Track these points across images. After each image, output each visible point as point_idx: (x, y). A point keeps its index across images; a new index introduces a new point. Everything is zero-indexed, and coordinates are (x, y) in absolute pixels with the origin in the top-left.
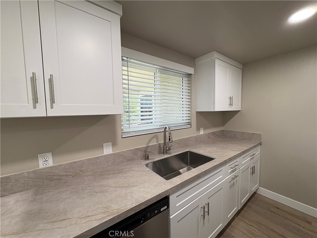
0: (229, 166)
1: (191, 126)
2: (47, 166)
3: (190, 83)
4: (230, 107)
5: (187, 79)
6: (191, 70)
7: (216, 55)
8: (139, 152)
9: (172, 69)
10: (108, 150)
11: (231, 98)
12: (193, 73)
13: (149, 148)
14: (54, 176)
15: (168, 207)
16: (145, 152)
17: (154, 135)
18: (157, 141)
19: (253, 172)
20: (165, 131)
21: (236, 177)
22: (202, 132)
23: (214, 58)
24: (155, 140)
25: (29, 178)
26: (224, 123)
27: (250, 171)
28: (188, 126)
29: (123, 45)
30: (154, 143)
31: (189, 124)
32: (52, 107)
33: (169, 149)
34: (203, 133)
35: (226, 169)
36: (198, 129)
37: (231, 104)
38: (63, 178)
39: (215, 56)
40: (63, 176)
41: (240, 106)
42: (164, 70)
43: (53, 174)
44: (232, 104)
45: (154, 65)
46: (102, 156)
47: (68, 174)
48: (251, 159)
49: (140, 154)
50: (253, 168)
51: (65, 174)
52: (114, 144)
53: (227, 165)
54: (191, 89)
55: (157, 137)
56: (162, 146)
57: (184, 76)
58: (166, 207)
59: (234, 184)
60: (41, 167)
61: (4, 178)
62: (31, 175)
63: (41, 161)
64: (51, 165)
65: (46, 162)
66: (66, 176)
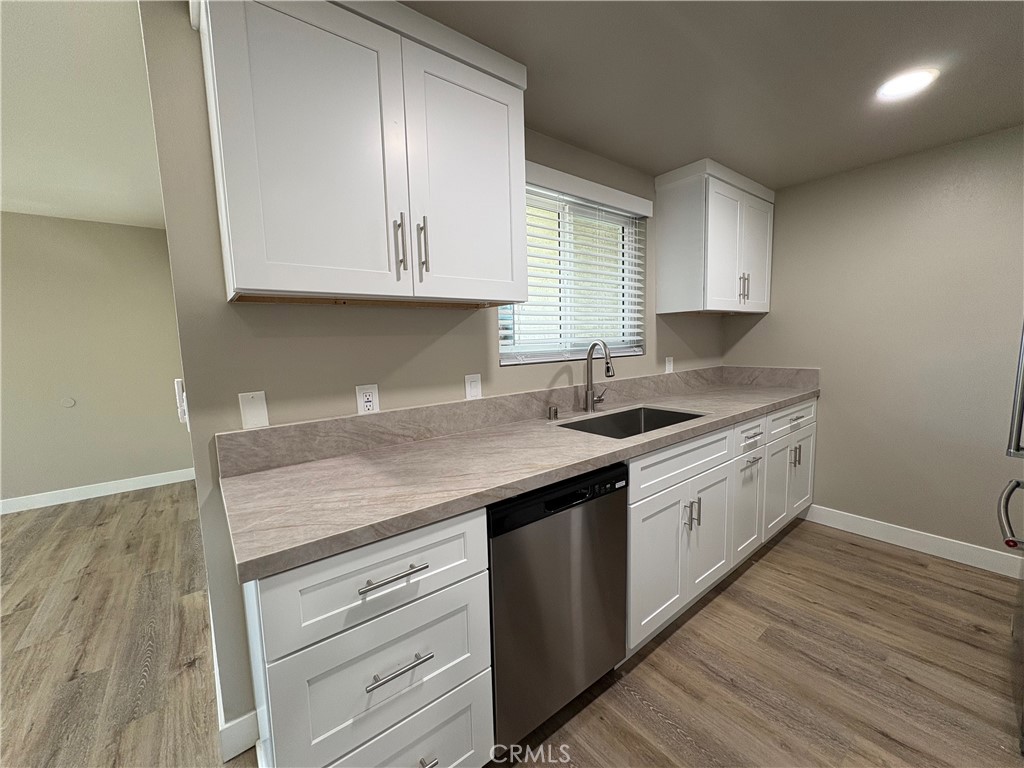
0: (742, 432)
1: (644, 351)
2: (371, 412)
3: (642, 241)
4: (742, 300)
5: (632, 230)
6: (644, 207)
7: (710, 167)
8: (535, 401)
9: (603, 205)
10: (474, 392)
11: (745, 279)
12: (651, 215)
13: (554, 394)
14: (383, 433)
15: (627, 484)
16: (548, 402)
17: (562, 364)
18: (571, 382)
19: (797, 461)
20: (590, 359)
21: (756, 460)
22: (669, 369)
23: (706, 176)
24: (565, 377)
25: (346, 432)
26: (723, 350)
27: (788, 456)
28: (636, 349)
30: (562, 384)
31: (639, 345)
32: (421, 280)
33: (600, 400)
34: (672, 371)
35: (735, 436)
36: (661, 361)
37: (745, 295)
38: (399, 440)
39: (708, 171)
40: (398, 435)
41: (767, 301)
42: (584, 206)
43: (382, 430)
44: (748, 295)
45: (564, 193)
46: (465, 403)
47: (407, 432)
48: (794, 428)
49: (536, 407)
50: (798, 450)
51: (401, 432)
52: (486, 380)
53: (739, 429)
54: (645, 257)
55: (569, 370)
56: (582, 393)
57: (626, 223)
58: (623, 483)
59: (751, 478)
60: (361, 412)
61: (309, 425)
62: (349, 426)
63: (361, 400)
64: (377, 410)
65: (368, 404)
66: (404, 436)
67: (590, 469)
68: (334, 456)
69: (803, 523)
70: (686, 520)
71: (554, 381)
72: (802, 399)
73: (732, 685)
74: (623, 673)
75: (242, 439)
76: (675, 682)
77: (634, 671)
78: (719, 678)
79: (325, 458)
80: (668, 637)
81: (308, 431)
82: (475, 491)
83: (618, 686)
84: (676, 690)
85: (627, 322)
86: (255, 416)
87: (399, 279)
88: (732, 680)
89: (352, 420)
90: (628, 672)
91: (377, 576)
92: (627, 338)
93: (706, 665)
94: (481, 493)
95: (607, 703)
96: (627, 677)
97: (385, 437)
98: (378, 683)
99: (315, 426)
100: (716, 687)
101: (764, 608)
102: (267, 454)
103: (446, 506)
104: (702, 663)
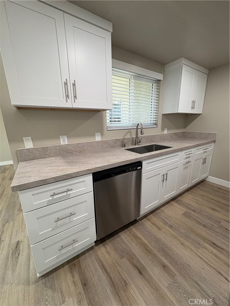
0: (185, 153)
1: (157, 126)
2: (65, 144)
3: (158, 88)
4: (192, 109)
5: (156, 85)
6: (160, 76)
7: (183, 61)
8: (118, 141)
9: (145, 76)
10: (98, 138)
11: (194, 102)
12: (162, 79)
13: (125, 140)
15: (142, 168)
16: (122, 142)
17: (128, 130)
18: (131, 136)
19: (204, 162)
20: (137, 128)
21: (189, 162)
22: (166, 132)
23: (182, 64)
24: (129, 134)
25: (57, 150)
26: (185, 126)
27: (201, 161)
28: (154, 126)
29: (113, 57)
30: (128, 136)
31: (156, 124)
32: (75, 102)
33: (140, 142)
34: (166, 133)
35: (182, 154)
36: (163, 130)
37: (193, 108)
38: (74, 152)
39: (183, 62)
41: (201, 110)
42: (138, 77)
43: (68, 149)
44: (194, 108)
45: (130, 72)
46: (95, 142)
47: (76, 150)
48: (204, 152)
49: (119, 143)
50: (205, 159)
51: (75, 150)
52: (102, 135)
53: (184, 152)
54: (159, 94)
55: (130, 132)
56: (134, 139)
57: (154, 82)
58: (140, 168)
59: (187, 167)
60: (62, 144)
61: (45, 147)
62: (58, 148)
63: (61, 140)
64: (67, 143)
65: (64, 141)
66: (76, 151)
67: (128, 163)
68: (54, 157)
69: (205, 181)
70: (162, 179)
72: (208, 143)
73: (171, 227)
74: (139, 221)
75: (25, 151)
76: (154, 224)
77: (143, 220)
78: (167, 224)
79: (51, 157)
80: (154, 212)
81: (45, 149)
82: (88, 169)
83: (137, 224)
84: (154, 227)
85: (152, 117)
86: (29, 144)
87: (67, 102)
88: (171, 225)
89: (59, 146)
91: (56, 191)
92: (152, 122)
93: (164, 220)
94: (90, 169)
95: (133, 229)
96: (140, 222)
97: (70, 151)
98: (58, 220)
99: (47, 148)
100: (166, 227)
101: (186, 206)
102: (33, 155)
103: (78, 172)
104: (163, 219)
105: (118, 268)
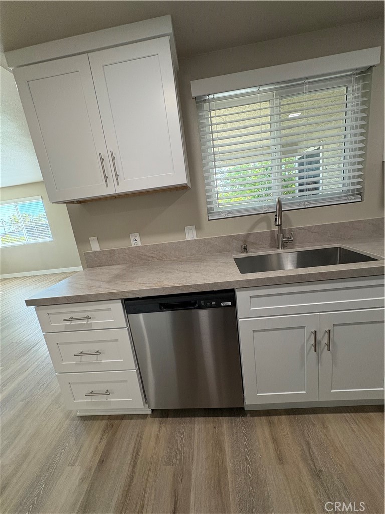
1: (363, 198)
2: (138, 246)
3: (367, 93)
10: (191, 235)
12: (376, 61)
13: (251, 237)
14: (142, 255)
24: (264, 224)
25: (127, 254)
30: (262, 229)
31: (358, 193)
33: (289, 241)
38: (150, 259)
40: (150, 256)
42: (288, 88)
43: (141, 254)
46: (184, 242)
47: (153, 255)
51: (151, 255)
52: (198, 228)
54: (370, 108)
57: (350, 82)
60: (133, 246)
61: (112, 250)
62: (127, 252)
63: (132, 240)
64: (139, 244)
65: (136, 241)
66: (152, 257)
68: (123, 264)
71: (254, 226)
73: (317, 474)
74: (248, 415)
75: (91, 255)
76: (274, 440)
77: (256, 418)
78: (310, 462)
79: (119, 264)
80: (299, 414)
81: (112, 252)
83: (238, 419)
84: (271, 445)
86: (95, 247)
87: (107, 186)
88: (321, 471)
89: (128, 249)
90: (252, 416)
92: (346, 188)
93: (309, 448)
95: (225, 423)
96: (248, 418)
97: (144, 257)
98: (81, 354)
99: (114, 251)
100: (301, 465)
102: (99, 260)
104: (308, 444)
105: (152, 475)
